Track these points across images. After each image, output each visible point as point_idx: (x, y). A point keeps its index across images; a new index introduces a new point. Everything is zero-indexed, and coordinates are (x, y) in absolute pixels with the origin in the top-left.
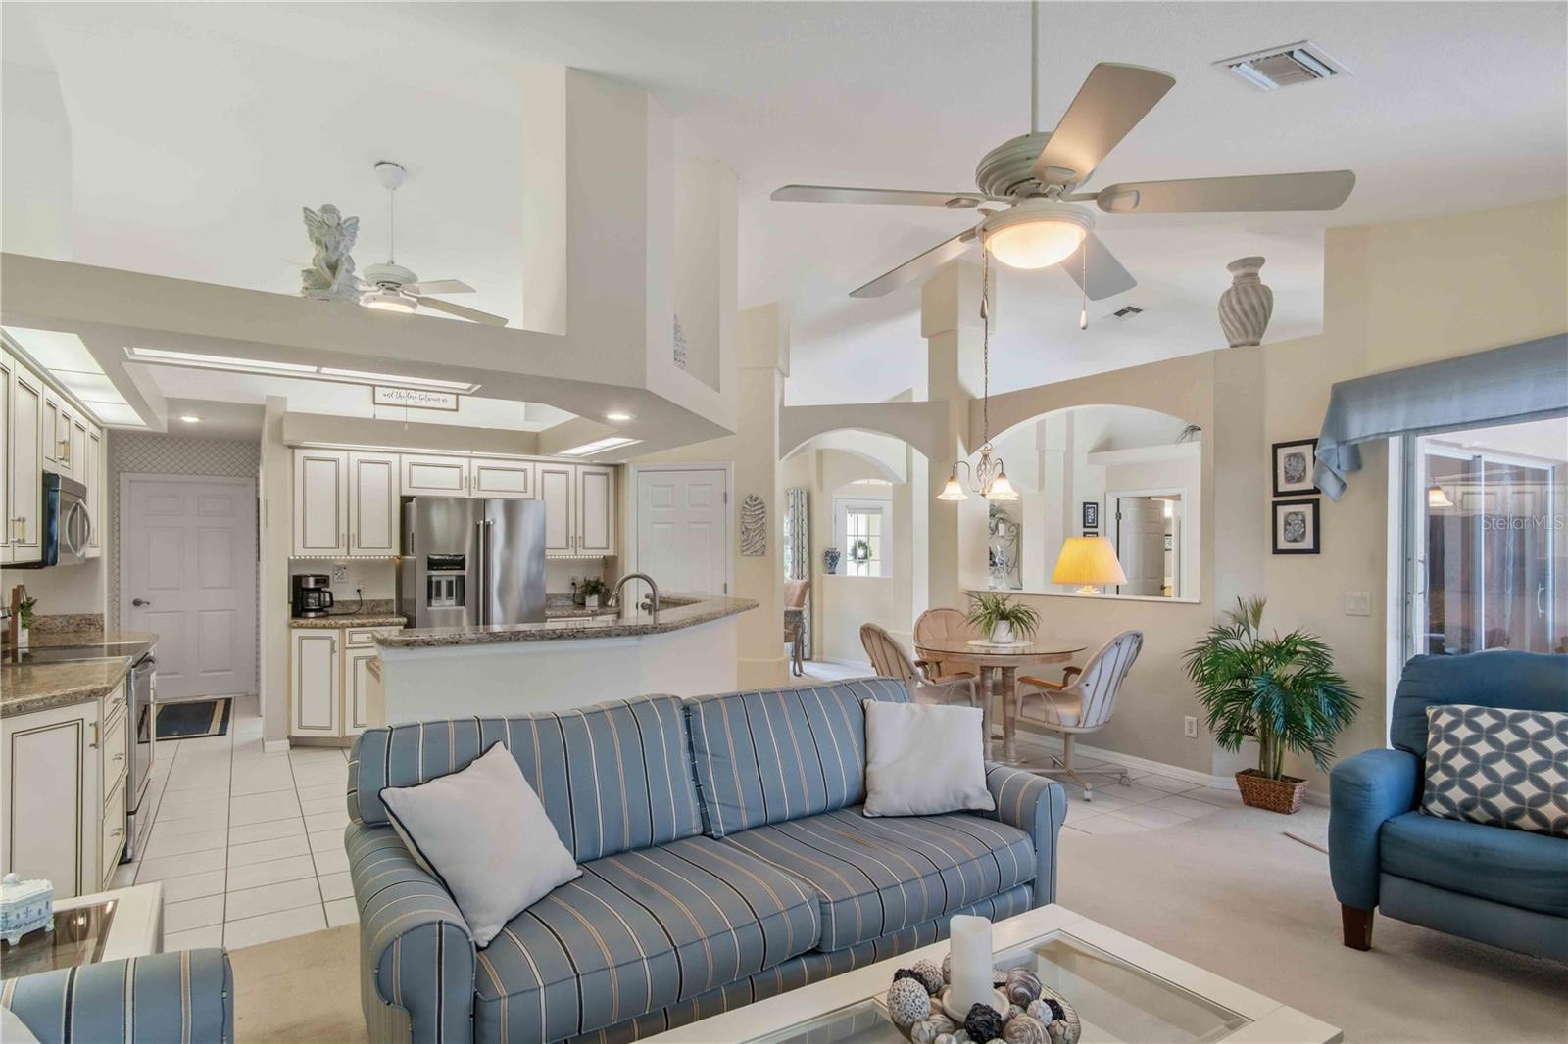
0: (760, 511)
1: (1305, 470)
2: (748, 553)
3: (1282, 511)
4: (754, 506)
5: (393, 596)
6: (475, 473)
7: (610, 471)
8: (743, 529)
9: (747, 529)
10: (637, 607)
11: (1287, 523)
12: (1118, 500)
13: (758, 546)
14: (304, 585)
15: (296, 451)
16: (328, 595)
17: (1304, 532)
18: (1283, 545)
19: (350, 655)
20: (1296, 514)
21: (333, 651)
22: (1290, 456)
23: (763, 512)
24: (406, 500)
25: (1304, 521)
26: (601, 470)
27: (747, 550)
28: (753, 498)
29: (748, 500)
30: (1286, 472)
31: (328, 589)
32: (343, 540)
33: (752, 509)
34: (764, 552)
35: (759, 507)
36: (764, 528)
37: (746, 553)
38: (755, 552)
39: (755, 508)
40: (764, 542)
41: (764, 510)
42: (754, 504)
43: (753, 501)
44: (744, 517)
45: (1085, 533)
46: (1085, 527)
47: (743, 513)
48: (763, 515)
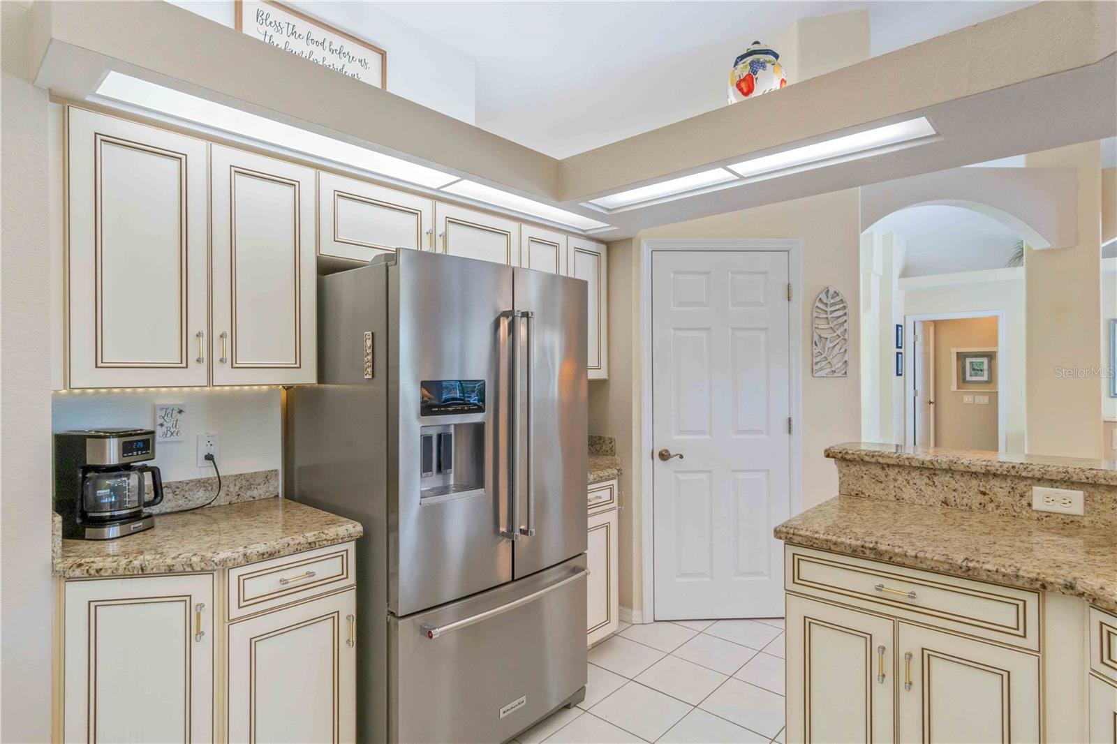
0: (841, 313)
2: (823, 373)
4: (834, 304)
5: (276, 463)
6: (440, 230)
7: (602, 249)
8: (816, 338)
9: (820, 337)
10: (653, 458)
12: (915, 322)
13: (838, 365)
14: (90, 461)
15: (75, 113)
16: (148, 477)
19: (241, 634)
21: (192, 633)
23: (845, 314)
24: (326, 268)
26: (592, 246)
27: (821, 369)
28: (831, 292)
29: (823, 296)
31: (150, 463)
32: (197, 348)
33: (829, 309)
34: (846, 373)
35: (837, 307)
36: (846, 337)
37: (818, 374)
38: (834, 372)
39: (834, 308)
40: (846, 358)
41: (846, 311)
42: (832, 301)
43: (830, 296)
44: (817, 321)
45: (898, 353)
46: (898, 347)
47: (815, 314)
48: (845, 318)
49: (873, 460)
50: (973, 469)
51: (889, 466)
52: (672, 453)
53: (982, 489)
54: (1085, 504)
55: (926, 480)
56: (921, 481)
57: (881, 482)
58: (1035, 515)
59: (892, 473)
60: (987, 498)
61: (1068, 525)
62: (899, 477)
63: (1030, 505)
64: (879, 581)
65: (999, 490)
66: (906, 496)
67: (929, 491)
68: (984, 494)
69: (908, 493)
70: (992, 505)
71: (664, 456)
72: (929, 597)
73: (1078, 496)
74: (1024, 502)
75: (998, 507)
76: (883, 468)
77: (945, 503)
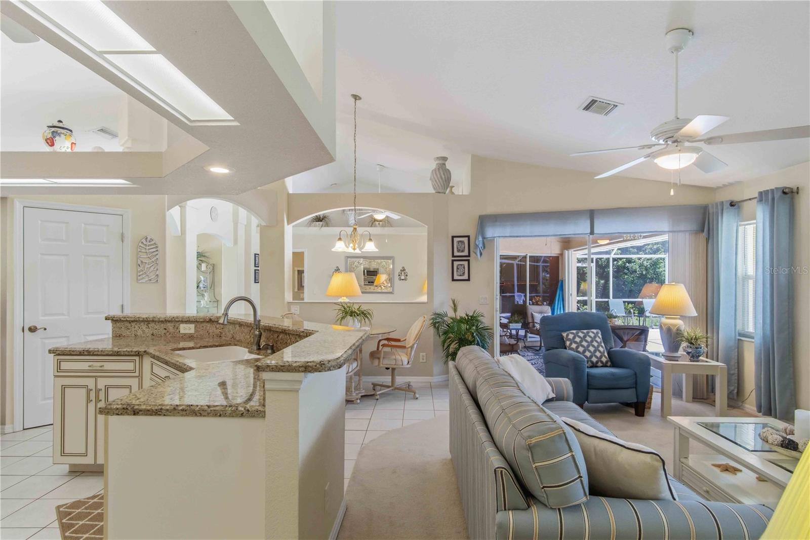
0: (155, 250)
1: (464, 248)
2: (144, 281)
3: (456, 263)
4: (149, 246)
8: (139, 263)
9: (142, 262)
10: (23, 331)
11: (458, 269)
13: (153, 276)
17: (464, 272)
18: (456, 277)
20: (461, 265)
22: (459, 242)
23: (157, 251)
25: (464, 268)
27: (143, 278)
28: (149, 239)
29: (144, 241)
30: (457, 248)
33: (147, 248)
34: (157, 281)
35: (152, 247)
36: (158, 262)
37: (140, 282)
38: (150, 280)
39: (150, 247)
40: (158, 273)
41: (158, 249)
42: (149, 243)
43: (148, 241)
44: (140, 253)
45: (255, 270)
46: (255, 266)
47: (139, 250)
48: (157, 253)
49: (125, 319)
50: (161, 320)
51: (132, 321)
52: (38, 328)
53: (165, 327)
54: (195, 329)
55: (146, 326)
56: (144, 327)
57: (129, 329)
58: (181, 335)
59: (133, 324)
60: (166, 331)
61: (190, 337)
62: (136, 326)
63: (179, 332)
64: (91, 364)
65: (170, 326)
66: (139, 334)
67: (147, 331)
68: (165, 329)
69: (139, 333)
70: (168, 333)
71: (33, 330)
72: (108, 366)
73: (192, 326)
74: (178, 331)
75: (170, 334)
76: (130, 323)
77: (153, 335)
